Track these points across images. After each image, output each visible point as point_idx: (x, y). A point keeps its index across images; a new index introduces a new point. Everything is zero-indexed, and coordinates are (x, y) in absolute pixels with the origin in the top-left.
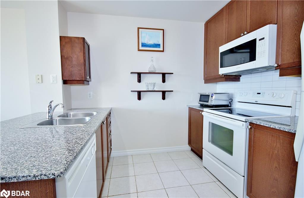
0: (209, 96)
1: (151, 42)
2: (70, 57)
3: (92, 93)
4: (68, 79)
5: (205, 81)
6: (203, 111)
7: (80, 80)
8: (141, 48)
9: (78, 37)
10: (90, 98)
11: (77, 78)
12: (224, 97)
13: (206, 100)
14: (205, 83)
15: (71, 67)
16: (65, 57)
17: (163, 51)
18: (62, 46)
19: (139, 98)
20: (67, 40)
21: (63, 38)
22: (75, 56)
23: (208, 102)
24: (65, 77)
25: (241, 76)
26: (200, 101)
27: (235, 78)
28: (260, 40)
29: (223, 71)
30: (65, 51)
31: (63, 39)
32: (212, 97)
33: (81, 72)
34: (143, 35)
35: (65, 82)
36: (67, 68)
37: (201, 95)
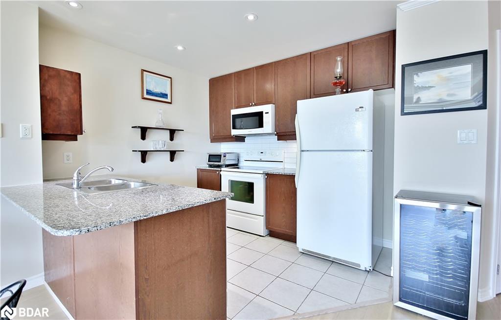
0: (221, 155)
1: (158, 90)
2: (57, 98)
3: (71, 154)
4: (51, 133)
5: (211, 140)
6: (221, 171)
7: (73, 134)
8: (146, 96)
9: (72, 72)
10: (67, 162)
11: (69, 132)
12: (233, 157)
13: (218, 160)
14: (211, 142)
15: (57, 115)
16: (48, 97)
17: (171, 103)
18: (42, 81)
19: (143, 161)
20: (52, 73)
21: (45, 69)
22: (66, 99)
23: (220, 162)
24: (47, 129)
25: (245, 137)
26: (209, 161)
27: (241, 139)
28: (266, 113)
29: (234, 132)
30: (47, 89)
31: (45, 71)
32: (225, 156)
33: (74, 123)
34: (148, 80)
35: (46, 137)
36: (50, 115)
37: (210, 155)
